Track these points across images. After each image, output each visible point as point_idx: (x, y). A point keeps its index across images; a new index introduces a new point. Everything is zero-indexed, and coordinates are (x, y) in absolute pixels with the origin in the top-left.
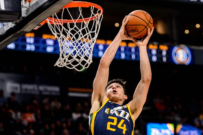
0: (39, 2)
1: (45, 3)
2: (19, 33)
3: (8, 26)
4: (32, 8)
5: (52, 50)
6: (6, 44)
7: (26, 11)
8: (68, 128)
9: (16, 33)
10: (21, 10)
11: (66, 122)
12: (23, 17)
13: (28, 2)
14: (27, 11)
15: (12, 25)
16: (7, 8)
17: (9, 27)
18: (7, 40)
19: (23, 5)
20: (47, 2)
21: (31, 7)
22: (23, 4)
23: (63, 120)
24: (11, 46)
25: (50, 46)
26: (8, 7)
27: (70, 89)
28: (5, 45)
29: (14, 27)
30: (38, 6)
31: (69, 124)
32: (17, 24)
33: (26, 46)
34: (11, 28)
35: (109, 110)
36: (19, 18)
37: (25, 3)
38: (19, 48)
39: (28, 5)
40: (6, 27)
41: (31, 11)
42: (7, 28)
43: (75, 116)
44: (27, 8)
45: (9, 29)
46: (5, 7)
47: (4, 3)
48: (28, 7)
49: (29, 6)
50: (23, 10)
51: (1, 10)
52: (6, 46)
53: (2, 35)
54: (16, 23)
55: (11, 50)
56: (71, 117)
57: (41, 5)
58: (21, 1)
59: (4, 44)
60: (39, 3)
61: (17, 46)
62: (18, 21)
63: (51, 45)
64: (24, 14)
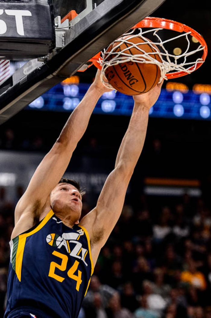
0: (87, 18)
1: (98, 21)
2: (51, 79)
3: (30, 67)
4: (75, 31)
5: (112, 108)
6: (27, 100)
7: (63, 36)
8: (146, 255)
9: (45, 80)
10: (55, 34)
11: (143, 244)
12: (58, 49)
13: (67, 20)
14: (66, 36)
15: (37, 65)
16: (28, 32)
17: (32, 68)
18: (29, 93)
19: (57, 26)
20: (102, 18)
21: (74, 28)
22: (57, 23)
23: (137, 239)
24: (38, 103)
25: (108, 99)
26: (31, 30)
27: (149, 181)
28: (26, 102)
29: (42, 67)
30: (86, 27)
31: (148, 246)
32: (47, 61)
33: (64, 101)
34: (36, 71)
35: (53, 239)
36: (51, 51)
37: (62, 22)
38: (52, 106)
39: (68, 26)
40: (27, 68)
41: (73, 36)
42: (28, 71)
43: (160, 232)
44: (65, 30)
45: (33, 73)
46: (25, 30)
47: (23, 23)
48: (68, 29)
49: (70, 28)
50: (59, 34)
51: (18, 36)
52: (27, 104)
53: (19, 83)
54: (45, 60)
55: (35, 110)
56: (151, 233)
57: (92, 25)
58: (55, 19)
59: (24, 101)
60: (88, 20)
61: (46, 102)
62: (49, 56)
63: (110, 98)
64: (60, 44)
